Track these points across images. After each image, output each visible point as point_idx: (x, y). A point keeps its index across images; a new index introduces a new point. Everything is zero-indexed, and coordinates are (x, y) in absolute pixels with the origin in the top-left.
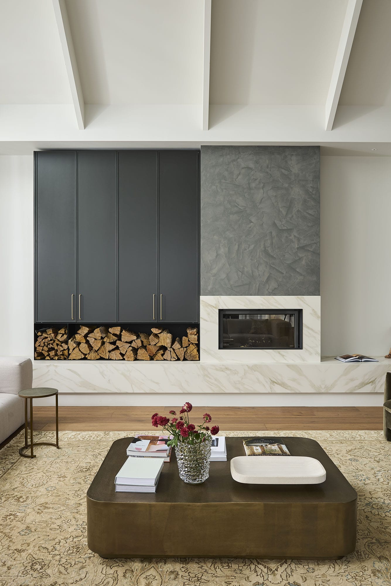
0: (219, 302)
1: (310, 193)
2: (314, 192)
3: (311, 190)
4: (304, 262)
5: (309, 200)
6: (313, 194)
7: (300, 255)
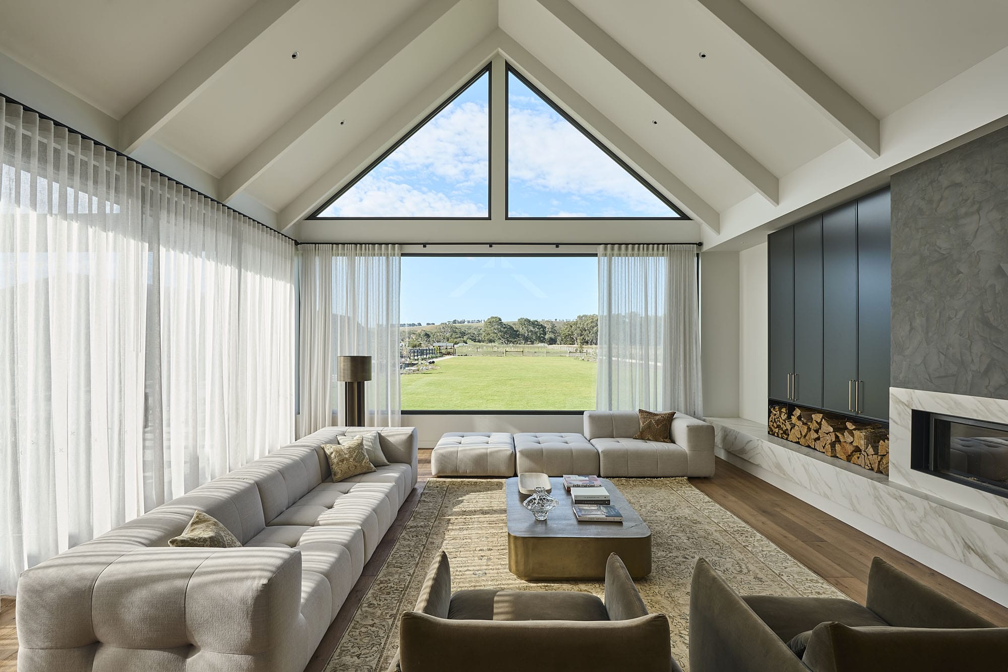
0: (912, 398)
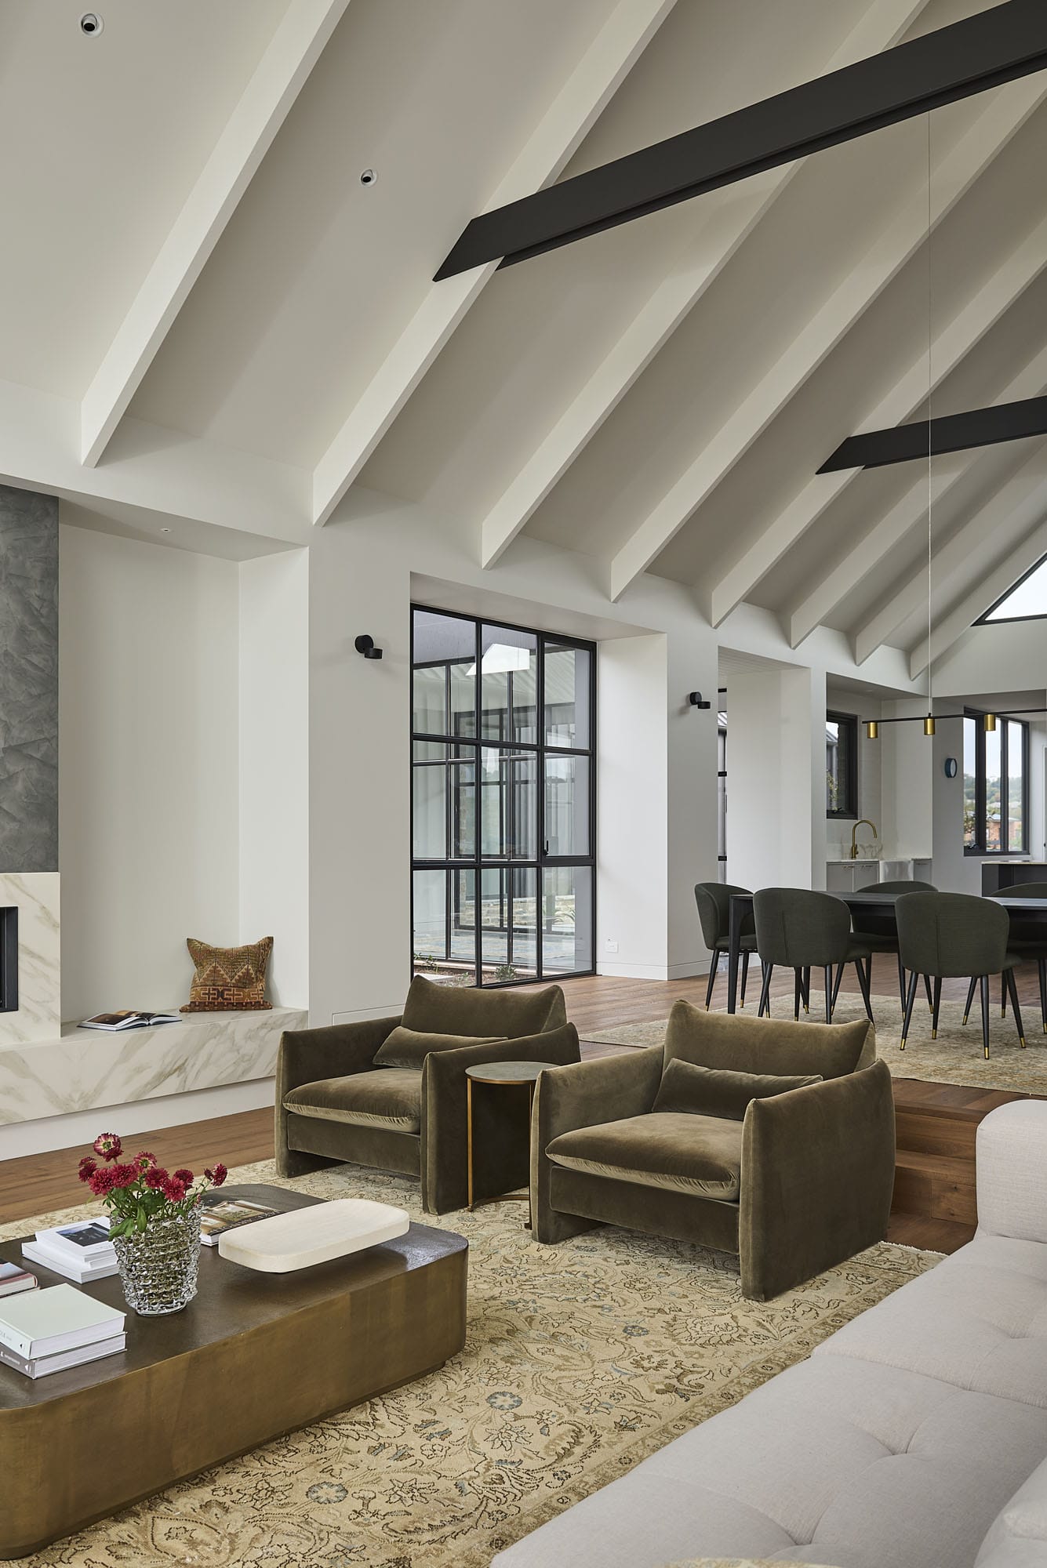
1: (36, 613)
2: (44, 611)
3: (36, 604)
4: (19, 787)
5: (33, 629)
6: (42, 616)
7: (11, 768)
